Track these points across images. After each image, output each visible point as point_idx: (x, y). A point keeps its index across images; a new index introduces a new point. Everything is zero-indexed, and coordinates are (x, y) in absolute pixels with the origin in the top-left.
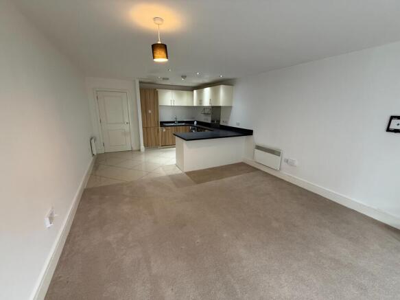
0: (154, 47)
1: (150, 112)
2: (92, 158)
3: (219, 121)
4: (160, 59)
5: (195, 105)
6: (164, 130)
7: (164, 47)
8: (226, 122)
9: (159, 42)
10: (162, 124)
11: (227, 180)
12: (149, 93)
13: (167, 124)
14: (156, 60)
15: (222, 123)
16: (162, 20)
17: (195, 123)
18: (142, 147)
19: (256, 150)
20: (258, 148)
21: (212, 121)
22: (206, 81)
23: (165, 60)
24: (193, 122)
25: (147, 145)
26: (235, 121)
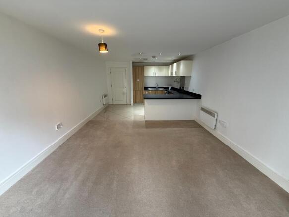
0: (100, 45)
1: (138, 80)
2: (102, 106)
3: (183, 88)
4: (103, 51)
5: (169, 76)
6: (147, 93)
7: (105, 45)
8: (187, 88)
9: (102, 42)
10: (146, 89)
11: (168, 130)
12: (139, 68)
13: (150, 89)
14: (100, 52)
15: (185, 90)
16: (103, 31)
17: (170, 88)
18: (132, 102)
19: (201, 111)
20: (203, 109)
21: (180, 88)
22: (174, 58)
23: (106, 52)
24: (168, 88)
25: (135, 102)
26: (192, 88)
